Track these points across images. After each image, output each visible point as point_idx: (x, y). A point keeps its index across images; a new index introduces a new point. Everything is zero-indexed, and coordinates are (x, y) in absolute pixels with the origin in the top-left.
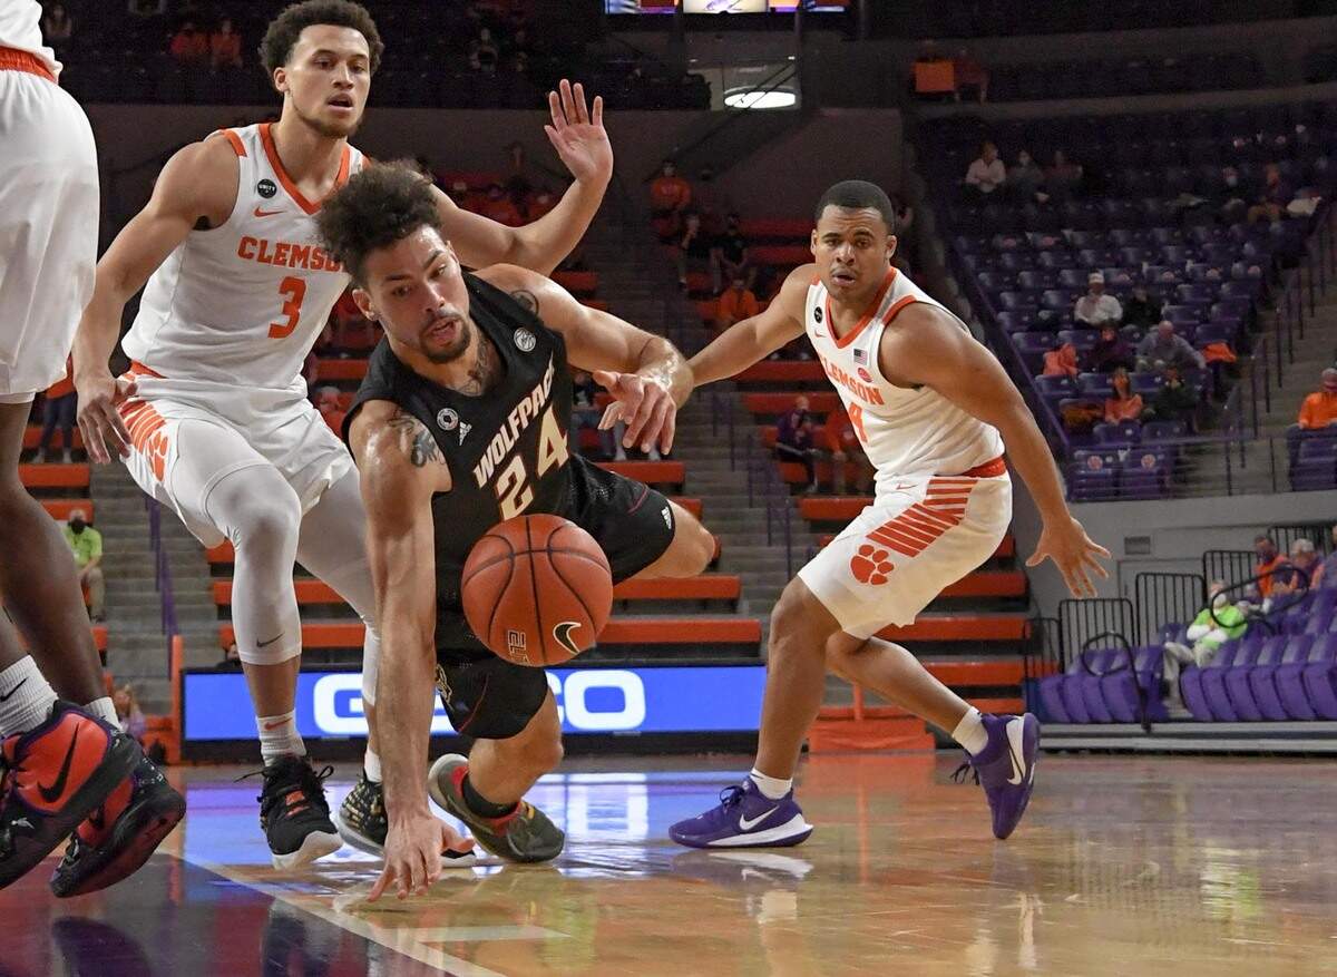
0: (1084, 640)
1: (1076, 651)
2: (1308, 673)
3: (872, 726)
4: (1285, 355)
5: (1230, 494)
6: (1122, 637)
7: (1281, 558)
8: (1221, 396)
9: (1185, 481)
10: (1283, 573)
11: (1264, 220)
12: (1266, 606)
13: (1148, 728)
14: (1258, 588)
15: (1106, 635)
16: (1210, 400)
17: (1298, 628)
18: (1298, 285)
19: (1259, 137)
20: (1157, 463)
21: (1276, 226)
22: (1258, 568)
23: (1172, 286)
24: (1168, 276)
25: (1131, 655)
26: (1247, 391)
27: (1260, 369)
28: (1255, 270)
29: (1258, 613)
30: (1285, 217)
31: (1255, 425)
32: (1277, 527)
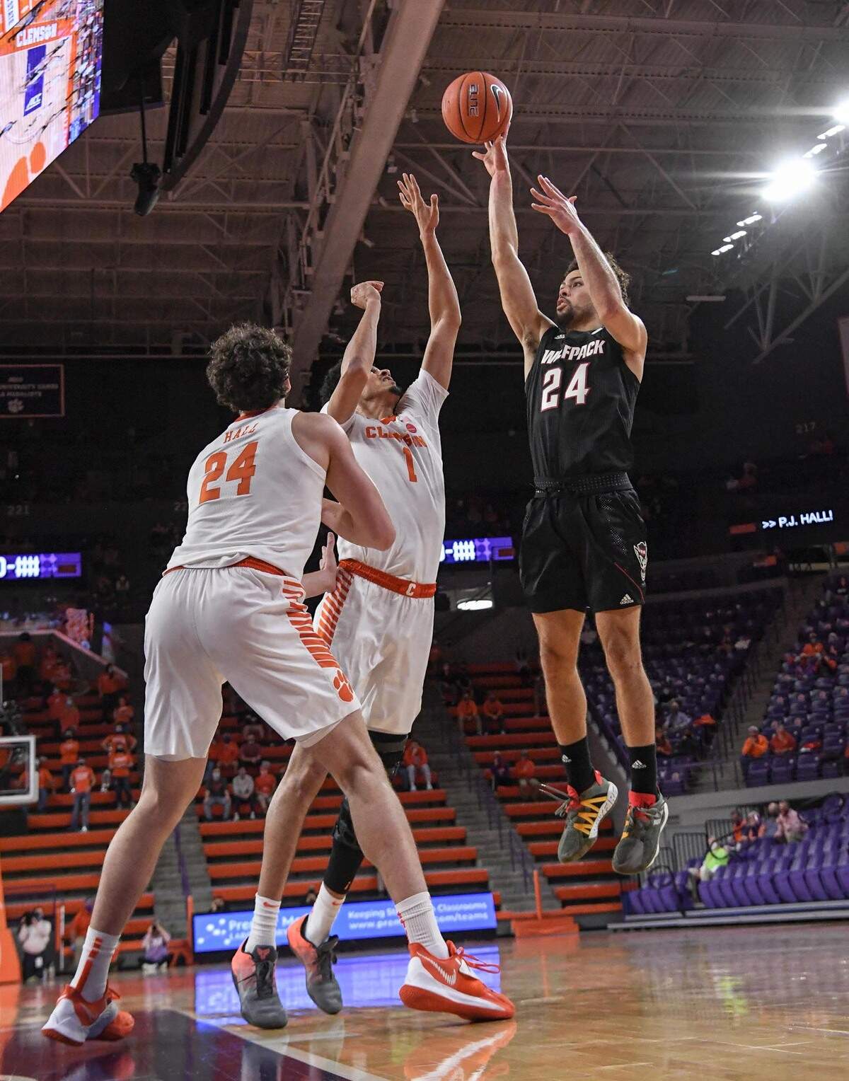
2: (760, 880)
3: (547, 921)
4: (739, 719)
5: (717, 791)
7: (744, 822)
9: (696, 785)
11: (724, 652)
12: (738, 846)
13: (683, 913)
14: (734, 838)
15: (660, 867)
16: (704, 744)
17: (754, 857)
18: (743, 684)
19: (719, 611)
20: (680, 777)
21: (730, 655)
22: (733, 828)
23: (681, 688)
24: (680, 682)
25: (673, 876)
26: (721, 738)
27: (727, 727)
28: (721, 678)
29: (735, 851)
30: (734, 650)
31: (727, 756)
32: (741, 806)
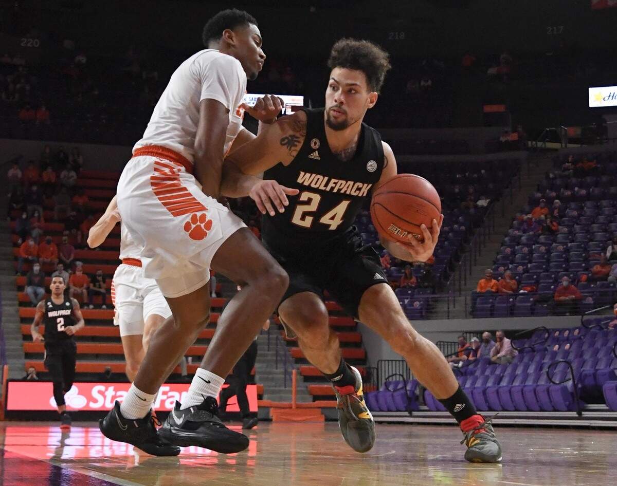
0: (387, 377)
1: (384, 381)
2: (475, 391)
3: (299, 411)
4: (473, 263)
5: (449, 319)
6: (402, 376)
7: (467, 345)
8: (447, 278)
9: (431, 312)
10: (468, 352)
11: (467, 208)
12: (461, 364)
13: (410, 413)
14: (458, 357)
15: (396, 374)
16: (443, 280)
17: (472, 373)
18: (480, 234)
19: (467, 174)
20: (421, 305)
21: (472, 211)
22: (458, 348)
25: (405, 383)
26: (457, 277)
27: (463, 268)
28: (463, 228)
29: (457, 367)
30: (476, 207)
31: (460, 290)
32: (467, 332)
